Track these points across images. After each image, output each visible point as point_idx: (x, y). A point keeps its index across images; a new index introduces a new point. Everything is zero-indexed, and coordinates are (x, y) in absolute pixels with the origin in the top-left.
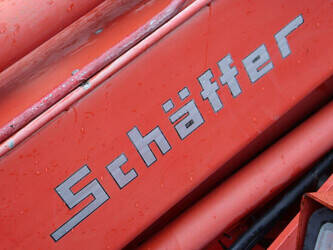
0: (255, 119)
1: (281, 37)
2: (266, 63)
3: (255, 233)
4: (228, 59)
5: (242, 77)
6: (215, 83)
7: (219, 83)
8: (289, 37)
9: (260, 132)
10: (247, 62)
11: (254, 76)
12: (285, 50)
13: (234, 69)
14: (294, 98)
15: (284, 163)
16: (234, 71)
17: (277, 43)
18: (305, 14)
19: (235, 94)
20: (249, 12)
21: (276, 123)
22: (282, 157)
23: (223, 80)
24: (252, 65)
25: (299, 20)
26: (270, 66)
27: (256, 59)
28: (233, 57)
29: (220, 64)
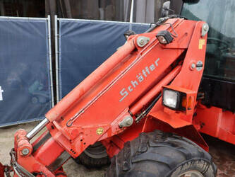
5: (150, 70)
12: (157, 64)
18: (160, 58)
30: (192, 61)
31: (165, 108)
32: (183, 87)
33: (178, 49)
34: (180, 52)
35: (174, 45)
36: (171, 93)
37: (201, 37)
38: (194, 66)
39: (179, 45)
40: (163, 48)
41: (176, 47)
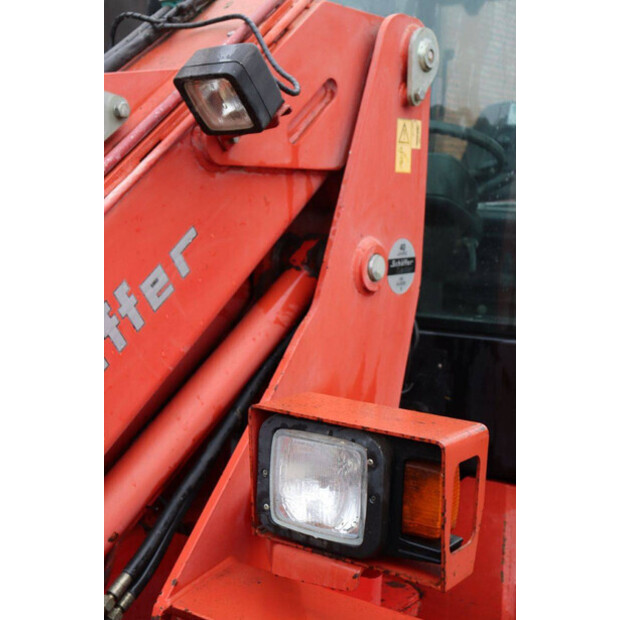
0: (163, 354)
1: (176, 254)
2: (166, 287)
3: (184, 495)
4: (124, 287)
5: (142, 305)
6: (114, 317)
7: (119, 316)
8: (186, 253)
9: (171, 369)
10: (145, 287)
11: (156, 303)
12: (184, 269)
13: (132, 297)
14: (202, 323)
15: (202, 404)
16: (133, 300)
17: (173, 262)
18: (197, 225)
19: (138, 328)
20: (138, 230)
21: (188, 354)
22: (198, 398)
23: (123, 311)
24: (151, 290)
25: (191, 233)
26: (170, 289)
27: (155, 283)
28: (130, 284)
29: (116, 293)
30: (367, 242)
31: (281, 550)
32: (331, 390)
33: (290, 172)
34: (302, 192)
35: (268, 148)
36: (323, 448)
37: (407, 105)
38: (378, 266)
39: (295, 149)
40: (211, 166)
41: (286, 161)
